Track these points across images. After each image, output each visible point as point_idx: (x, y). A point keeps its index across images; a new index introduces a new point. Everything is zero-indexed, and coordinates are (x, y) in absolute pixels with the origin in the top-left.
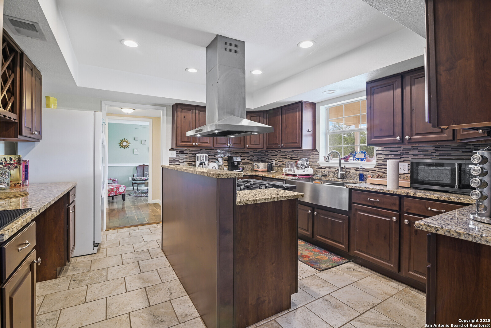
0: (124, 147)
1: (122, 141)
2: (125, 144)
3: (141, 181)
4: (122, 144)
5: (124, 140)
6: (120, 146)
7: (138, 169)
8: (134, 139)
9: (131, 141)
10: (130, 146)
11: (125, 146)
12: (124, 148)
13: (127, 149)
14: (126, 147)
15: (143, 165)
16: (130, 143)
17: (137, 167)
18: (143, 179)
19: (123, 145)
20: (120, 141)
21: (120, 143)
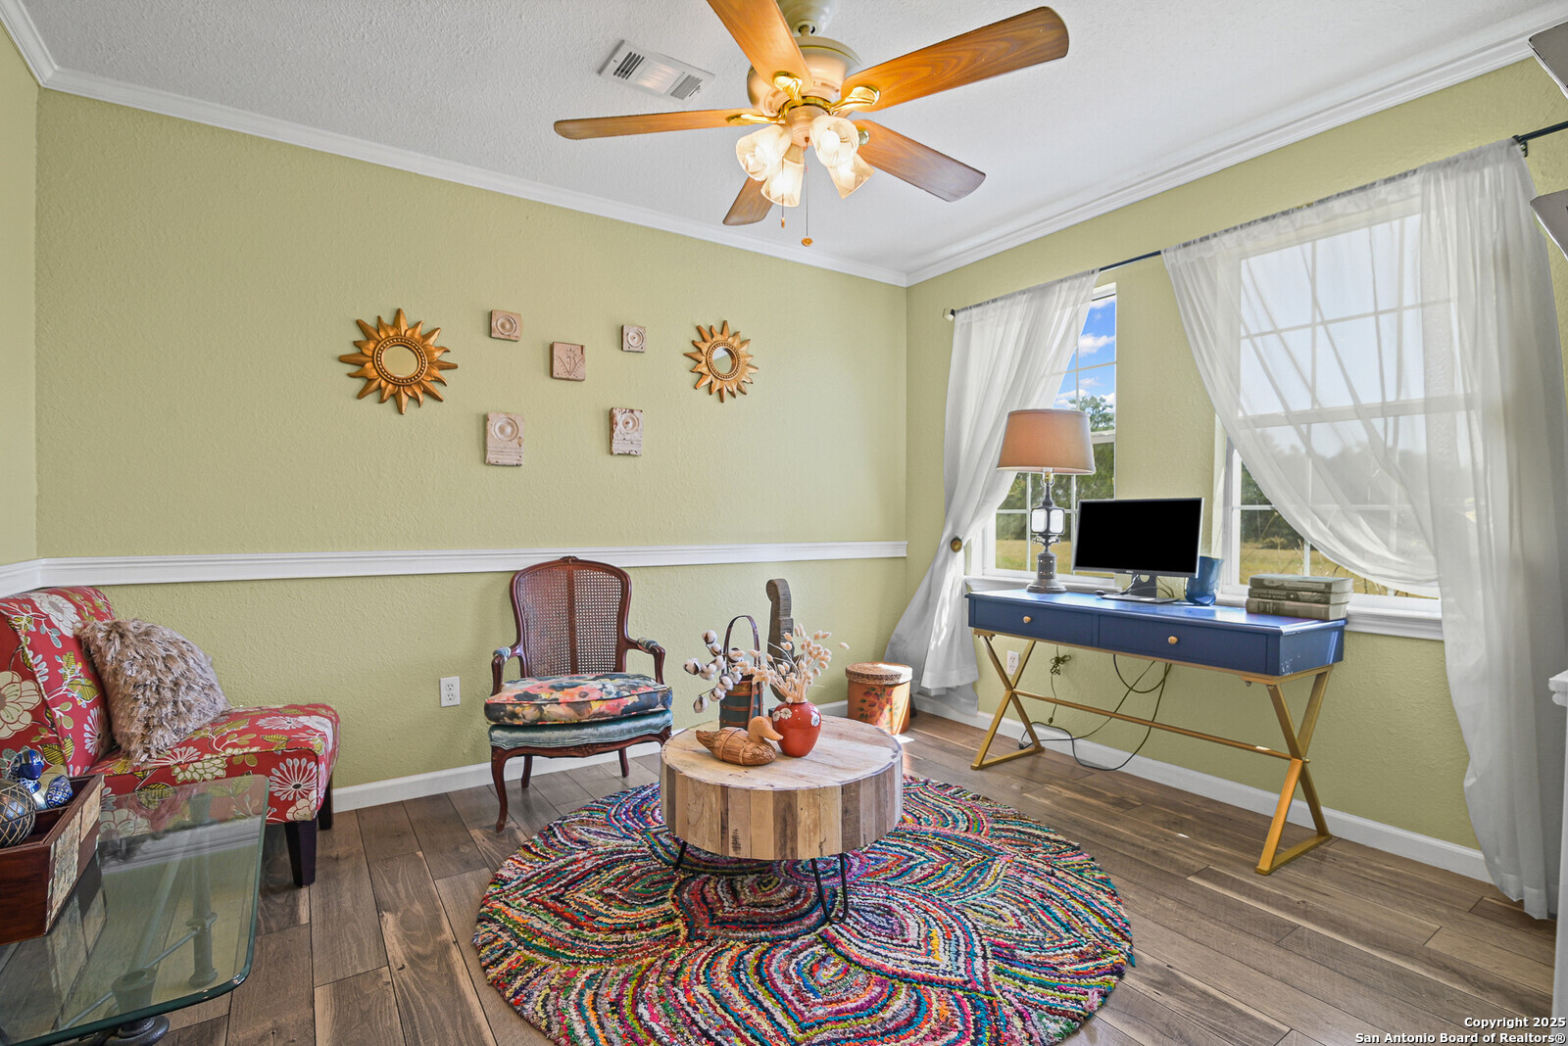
0: (396, 392)
1: (368, 337)
2: (400, 363)
3: (580, 725)
4: (375, 358)
5: (396, 324)
6: (359, 384)
7: (526, 598)
8: (481, 323)
9: (458, 338)
10: (453, 386)
11: (399, 383)
12: (390, 404)
13: (420, 415)
14: (416, 398)
15: (565, 560)
16: (446, 358)
17: (515, 580)
18: (596, 707)
19: (382, 372)
20: (359, 336)
21: (351, 350)
